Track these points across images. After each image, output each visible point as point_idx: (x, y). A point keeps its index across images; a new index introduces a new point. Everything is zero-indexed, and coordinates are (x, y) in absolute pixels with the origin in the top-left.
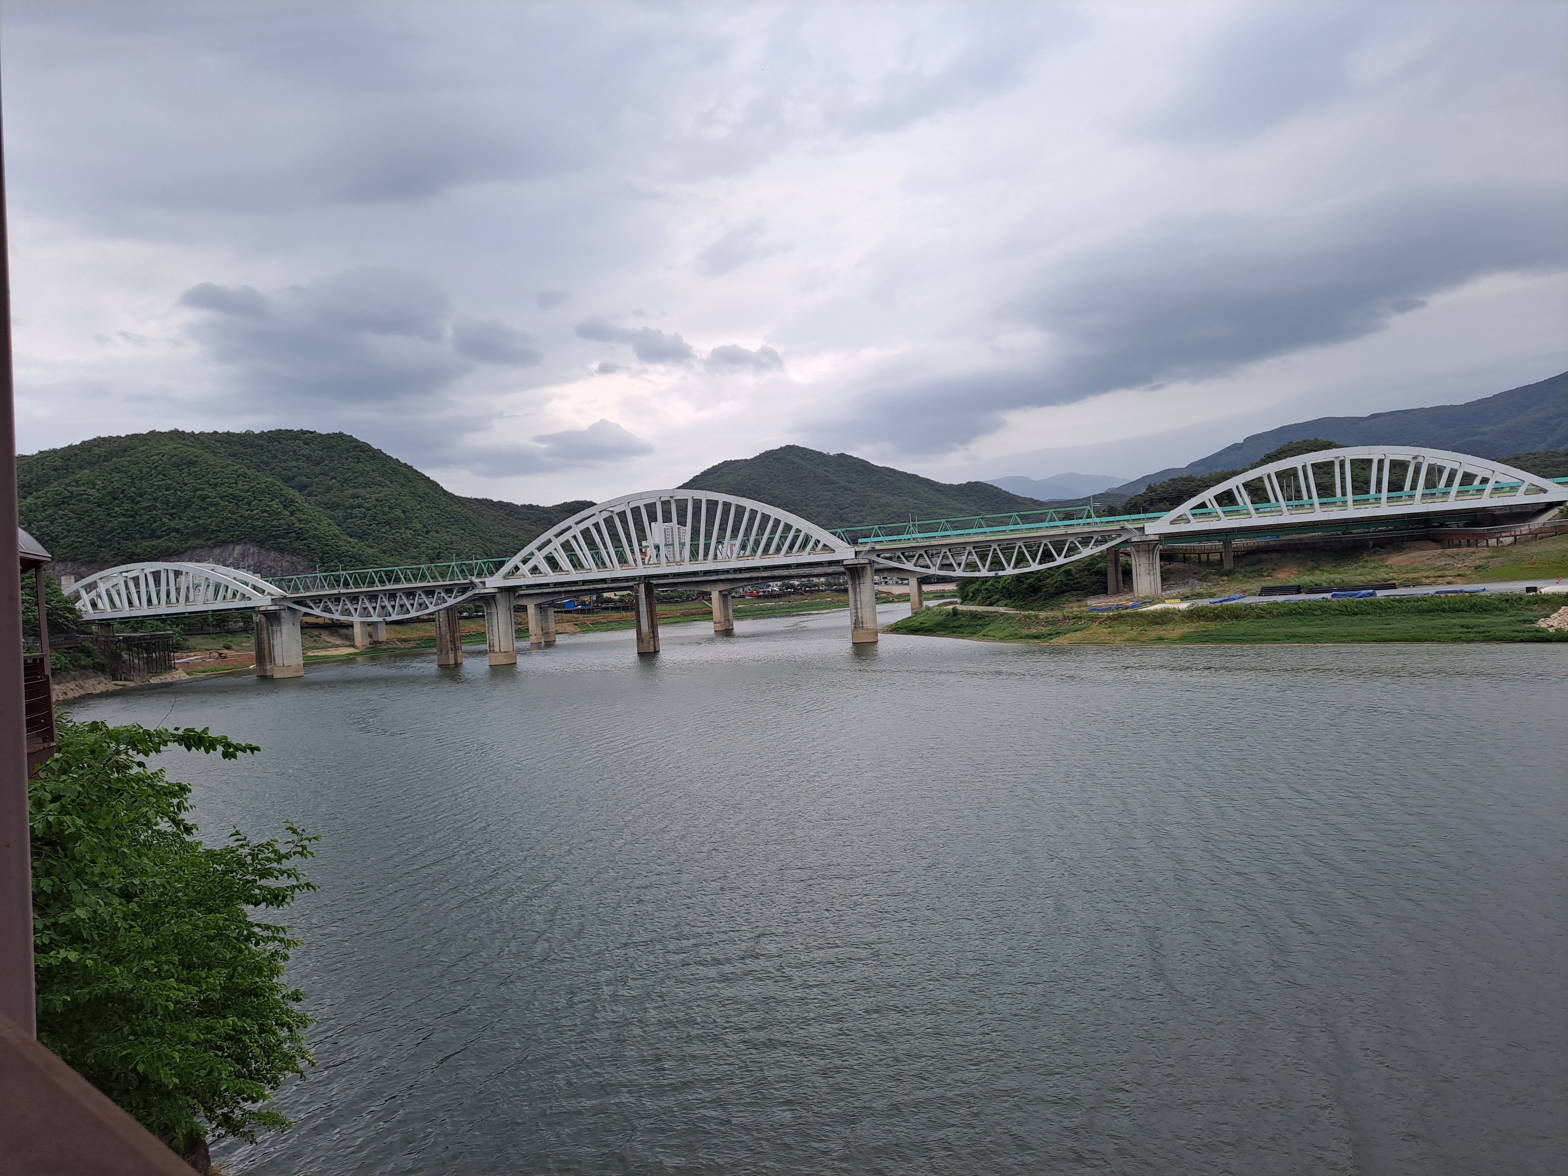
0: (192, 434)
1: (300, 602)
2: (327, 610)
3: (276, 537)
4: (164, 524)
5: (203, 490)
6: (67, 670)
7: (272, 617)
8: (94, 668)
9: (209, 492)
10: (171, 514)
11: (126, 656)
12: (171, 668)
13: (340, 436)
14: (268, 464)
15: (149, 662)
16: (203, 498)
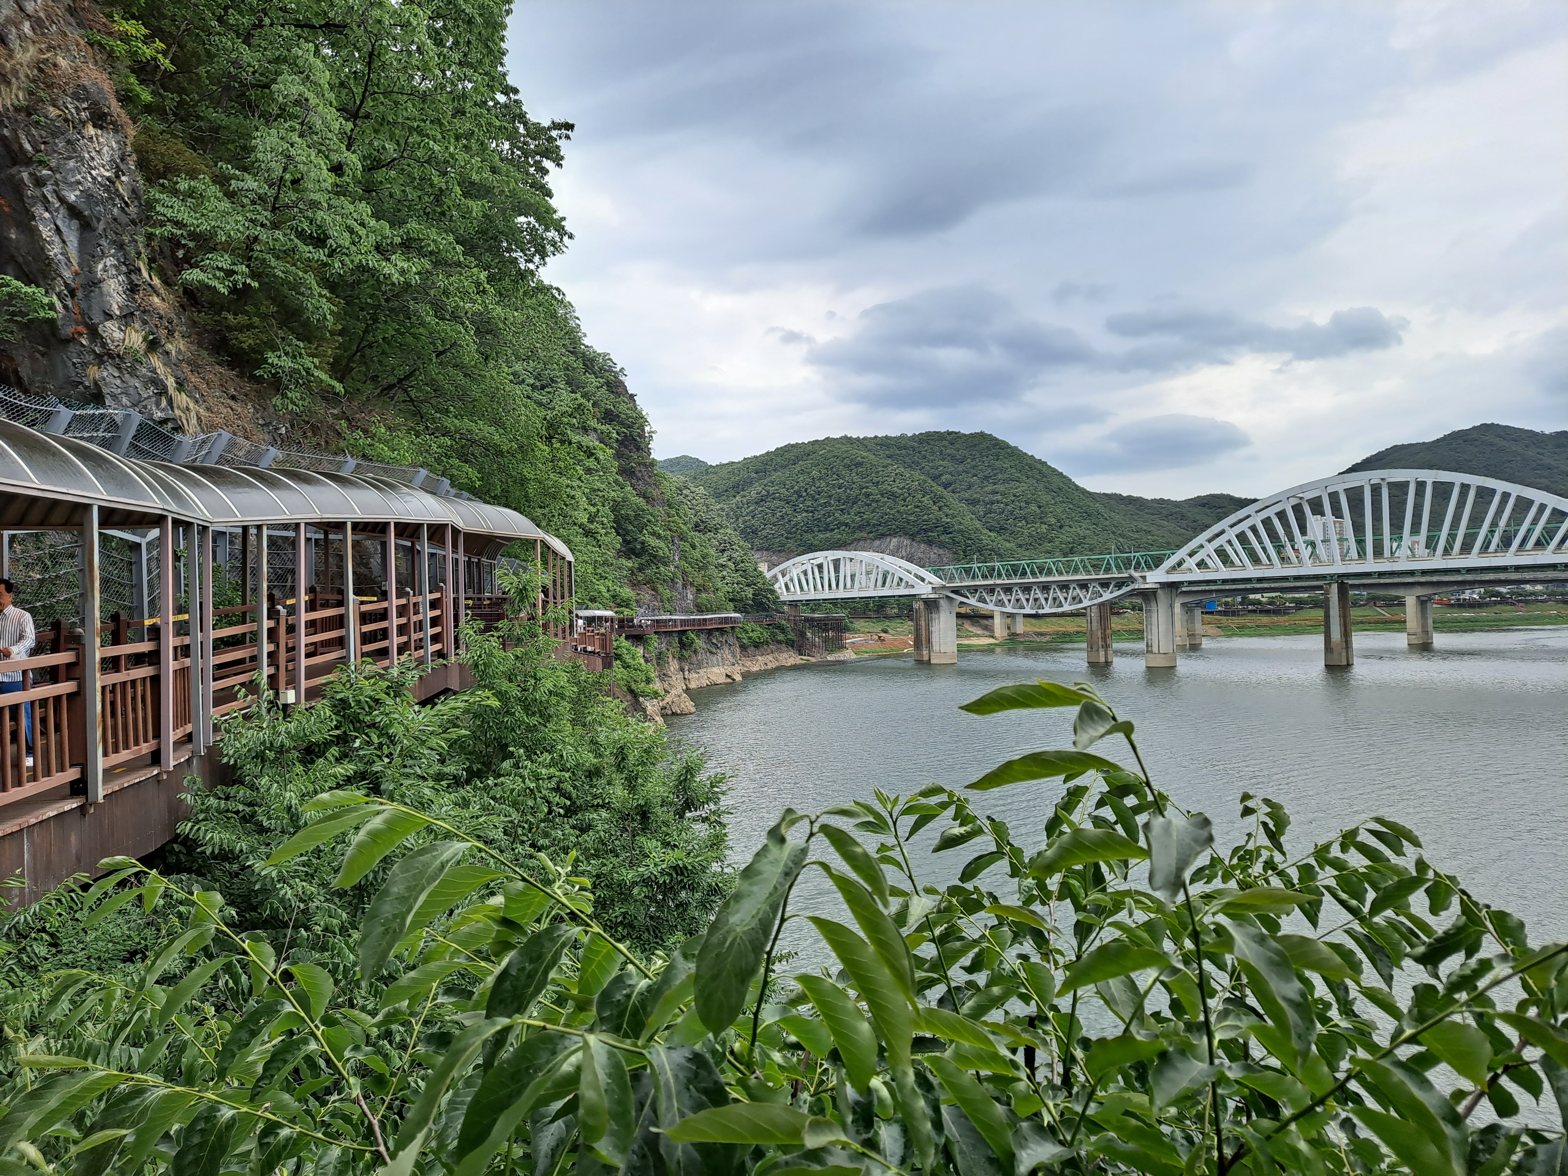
0: (858, 439)
1: (956, 591)
2: (982, 600)
3: (926, 531)
4: (836, 519)
5: (867, 487)
6: (767, 643)
7: (931, 605)
8: (787, 643)
9: (873, 489)
10: (842, 510)
11: (809, 635)
12: (843, 647)
13: (982, 435)
14: (918, 464)
15: (826, 640)
16: (867, 495)
